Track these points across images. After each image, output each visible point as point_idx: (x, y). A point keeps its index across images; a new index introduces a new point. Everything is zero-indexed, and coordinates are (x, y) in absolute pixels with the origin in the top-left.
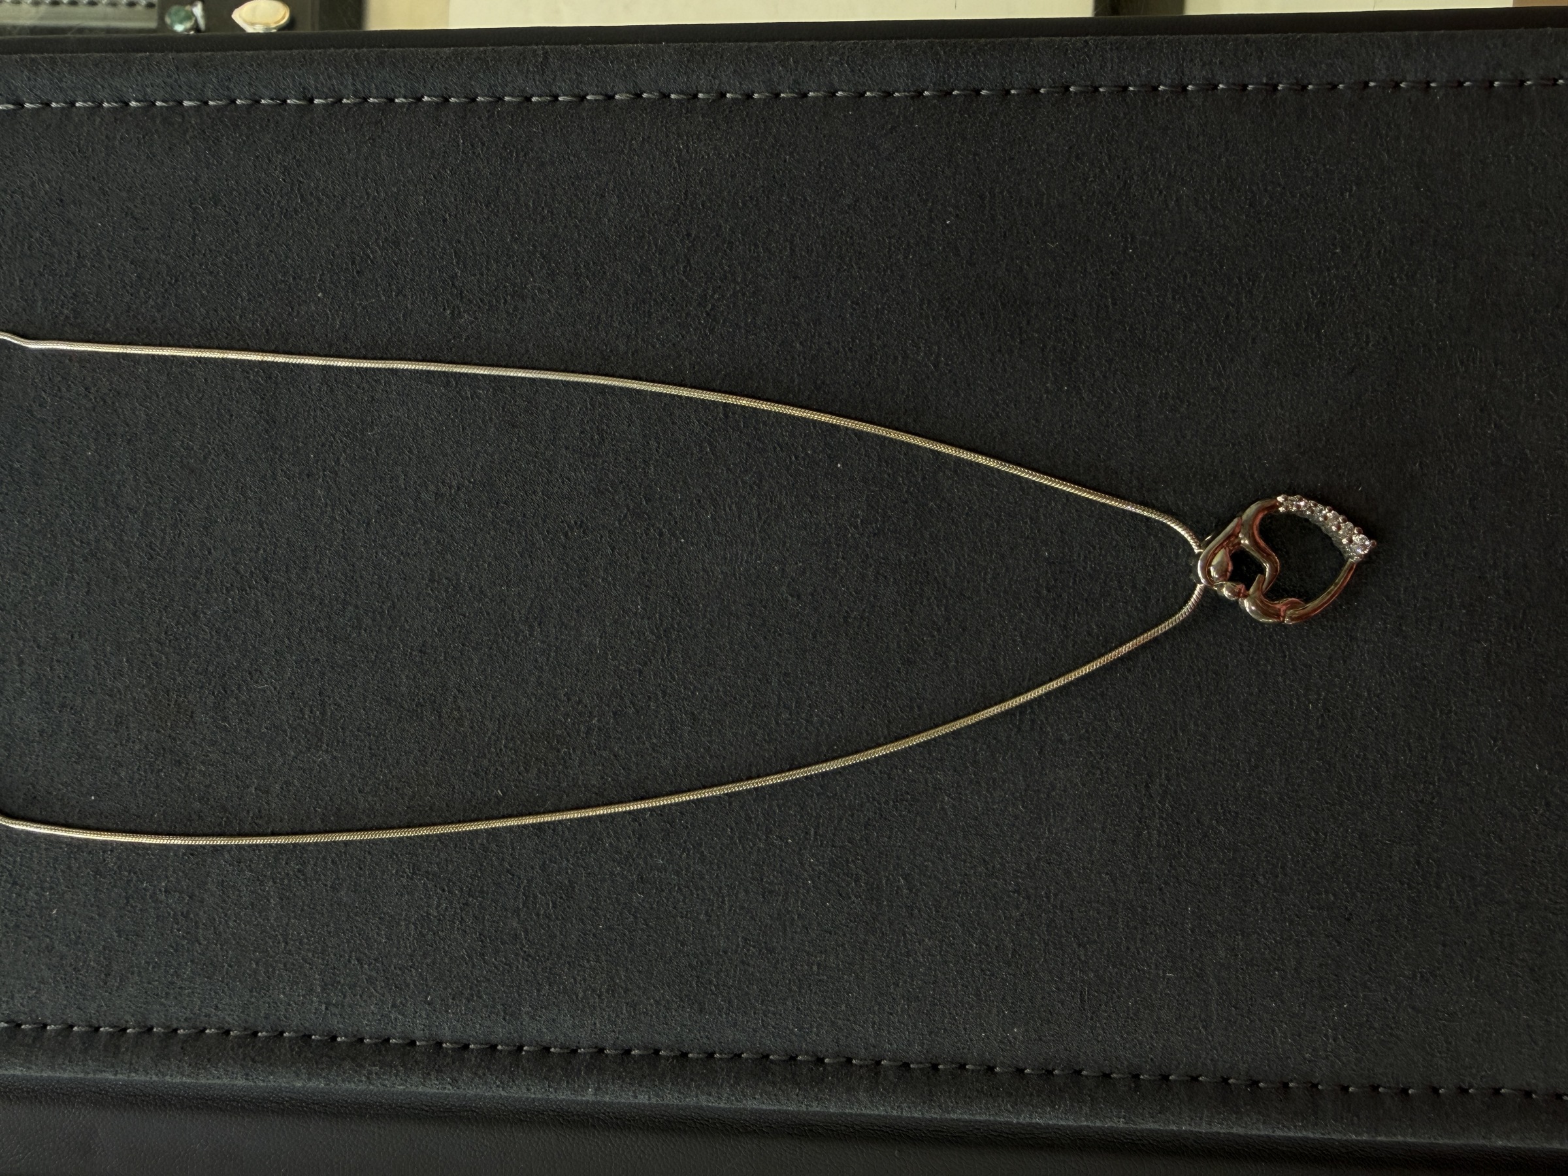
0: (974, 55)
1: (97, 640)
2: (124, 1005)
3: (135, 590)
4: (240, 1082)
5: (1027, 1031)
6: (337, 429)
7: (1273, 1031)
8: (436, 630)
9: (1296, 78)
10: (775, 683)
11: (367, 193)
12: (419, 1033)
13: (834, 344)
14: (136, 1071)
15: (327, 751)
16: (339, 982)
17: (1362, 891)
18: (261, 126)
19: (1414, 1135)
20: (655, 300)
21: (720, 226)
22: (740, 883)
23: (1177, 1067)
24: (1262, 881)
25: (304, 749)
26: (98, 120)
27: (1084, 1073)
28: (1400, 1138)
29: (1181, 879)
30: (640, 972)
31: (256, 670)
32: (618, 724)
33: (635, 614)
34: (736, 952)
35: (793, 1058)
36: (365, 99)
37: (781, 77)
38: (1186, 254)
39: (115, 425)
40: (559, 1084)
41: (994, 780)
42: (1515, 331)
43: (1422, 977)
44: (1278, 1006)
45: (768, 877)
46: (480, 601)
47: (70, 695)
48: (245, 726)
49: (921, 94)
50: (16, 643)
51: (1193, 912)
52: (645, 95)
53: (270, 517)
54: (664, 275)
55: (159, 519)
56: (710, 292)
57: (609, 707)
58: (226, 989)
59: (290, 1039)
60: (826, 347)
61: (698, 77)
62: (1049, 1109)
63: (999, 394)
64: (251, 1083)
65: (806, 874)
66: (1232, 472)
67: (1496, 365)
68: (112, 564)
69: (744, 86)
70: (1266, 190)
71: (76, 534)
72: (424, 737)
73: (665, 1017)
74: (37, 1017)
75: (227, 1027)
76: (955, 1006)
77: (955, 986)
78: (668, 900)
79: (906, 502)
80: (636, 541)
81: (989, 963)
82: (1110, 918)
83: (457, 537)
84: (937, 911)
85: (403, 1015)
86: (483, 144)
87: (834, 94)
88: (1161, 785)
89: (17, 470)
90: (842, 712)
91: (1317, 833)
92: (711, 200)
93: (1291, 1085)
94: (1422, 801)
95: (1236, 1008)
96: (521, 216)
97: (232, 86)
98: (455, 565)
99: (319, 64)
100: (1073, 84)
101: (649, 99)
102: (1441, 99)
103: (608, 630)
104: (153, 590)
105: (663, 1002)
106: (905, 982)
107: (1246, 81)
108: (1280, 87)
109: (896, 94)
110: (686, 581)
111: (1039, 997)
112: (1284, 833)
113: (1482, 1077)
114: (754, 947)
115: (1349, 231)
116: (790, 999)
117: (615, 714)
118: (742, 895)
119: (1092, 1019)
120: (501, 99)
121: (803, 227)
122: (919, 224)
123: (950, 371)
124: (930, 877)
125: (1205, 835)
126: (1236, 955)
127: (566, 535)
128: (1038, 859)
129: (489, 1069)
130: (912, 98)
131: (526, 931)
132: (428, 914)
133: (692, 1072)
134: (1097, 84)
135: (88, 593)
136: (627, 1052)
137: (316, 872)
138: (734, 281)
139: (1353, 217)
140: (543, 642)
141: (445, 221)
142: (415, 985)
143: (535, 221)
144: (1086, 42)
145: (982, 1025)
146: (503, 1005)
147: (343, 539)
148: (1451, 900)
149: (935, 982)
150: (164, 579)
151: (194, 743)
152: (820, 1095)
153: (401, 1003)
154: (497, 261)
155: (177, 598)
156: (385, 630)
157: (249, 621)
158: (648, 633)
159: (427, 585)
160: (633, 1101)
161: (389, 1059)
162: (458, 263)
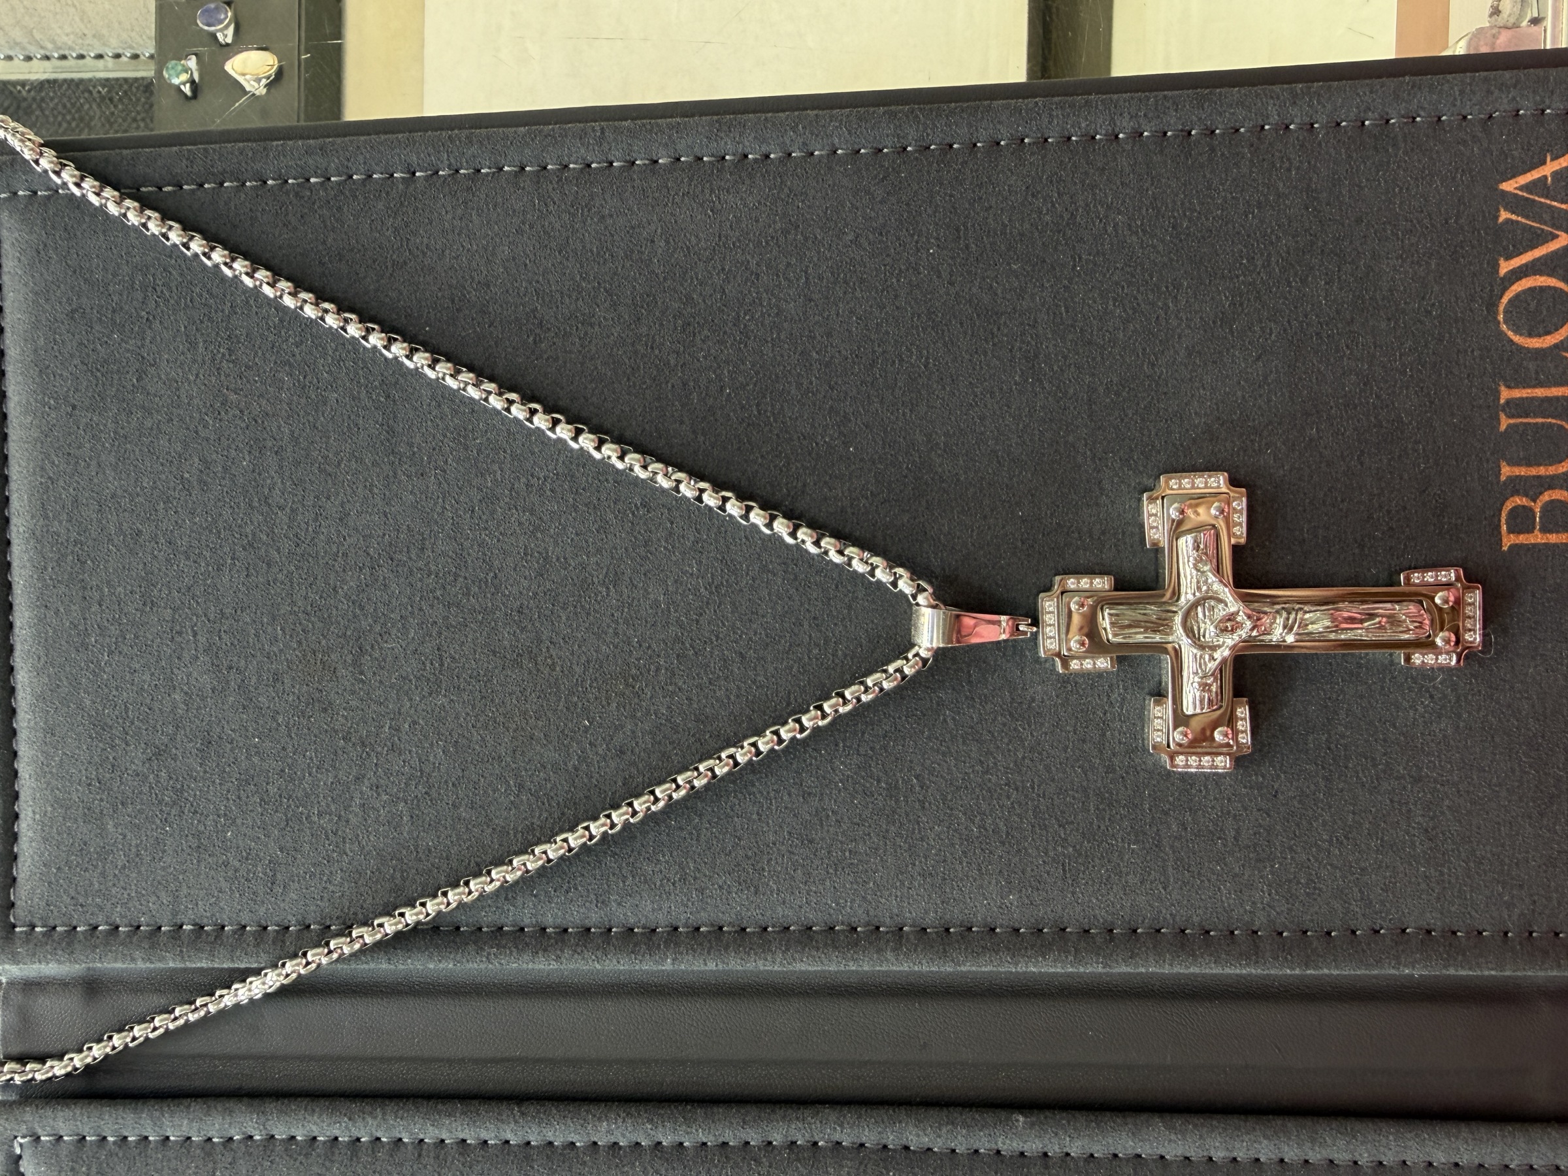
0: (947, 116)
1: (256, 613)
2: (286, 908)
3: (285, 572)
4: (384, 966)
5: (1021, 897)
6: (445, 436)
7: (1219, 889)
8: (531, 594)
9: (1206, 125)
10: (806, 626)
11: (462, 246)
12: (527, 921)
13: (844, 352)
15: (445, 696)
17: (1285, 773)
18: (374, 196)
19: (1337, 967)
20: (698, 323)
21: (748, 262)
23: (1143, 922)
25: (426, 695)
26: (243, 196)
28: (1326, 971)
29: (1139, 769)
30: (706, 863)
31: (385, 632)
32: (680, 663)
33: (692, 574)
34: (783, 843)
35: (832, 929)
36: (457, 171)
37: (792, 141)
38: (1122, 269)
39: (264, 440)
40: (643, 956)
41: (985, 696)
42: (1389, 320)
43: (1337, 840)
44: (1222, 869)
45: (807, 782)
46: (565, 569)
47: (235, 659)
48: (378, 678)
49: (905, 149)
50: (191, 619)
51: (1149, 795)
52: (683, 159)
53: (393, 509)
54: (704, 301)
55: (303, 514)
56: (742, 314)
57: (672, 649)
58: (370, 892)
60: (837, 355)
61: (726, 143)
62: (1041, 959)
63: (977, 387)
65: (837, 778)
66: (1166, 442)
67: (1375, 348)
68: (266, 551)
69: (763, 149)
70: (1185, 215)
71: (236, 529)
72: (524, 681)
73: (727, 899)
74: (217, 920)
76: (962, 880)
77: (961, 863)
79: (906, 477)
80: (689, 517)
81: (987, 843)
82: (1083, 803)
83: (545, 518)
84: (944, 804)
85: (515, 906)
86: (554, 203)
87: (835, 152)
89: (187, 479)
90: (861, 646)
92: (739, 241)
93: (1236, 932)
94: (1330, 698)
95: (1188, 871)
96: (587, 259)
97: (350, 164)
98: (544, 541)
99: (420, 144)
100: (1027, 137)
101: (686, 162)
102: (1323, 137)
103: (670, 589)
104: (300, 572)
105: (726, 888)
106: (921, 862)
107: (1166, 129)
108: (1193, 132)
109: (885, 150)
110: (732, 547)
111: (1029, 869)
113: (1391, 920)
114: (797, 839)
115: (1253, 245)
116: (828, 880)
117: (678, 656)
118: (786, 798)
119: (1072, 885)
120: (566, 166)
121: (815, 259)
122: (908, 254)
123: (937, 370)
124: (937, 776)
126: (1186, 829)
127: (633, 514)
128: (1024, 758)
129: (586, 947)
130: (898, 153)
133: (750, 943)
134: (1046, 136)
135: (247, 576)
136: (698, 929)
137: (439, 794)
138: (761, 304)
139: (1255, 234)
140: (617, 600)
141: (526, 265)
143: (599, 264)
144: (1036, 103)
145: (984, 894)
146: (595, 894)
147: (453, 524)
148: (1357, 777)
149: (945, 861)
150: (309, 562)
151: (338, 693)
152: (856, 956)
153: (513, 897)
154: (570, 297)
155: (319, 577)
156: (489, 595)
157: (379, 593)
158: (702, 590)
159: (522, 558)
160: (703, 968)
161: (504, 942)
162: (538, 299)
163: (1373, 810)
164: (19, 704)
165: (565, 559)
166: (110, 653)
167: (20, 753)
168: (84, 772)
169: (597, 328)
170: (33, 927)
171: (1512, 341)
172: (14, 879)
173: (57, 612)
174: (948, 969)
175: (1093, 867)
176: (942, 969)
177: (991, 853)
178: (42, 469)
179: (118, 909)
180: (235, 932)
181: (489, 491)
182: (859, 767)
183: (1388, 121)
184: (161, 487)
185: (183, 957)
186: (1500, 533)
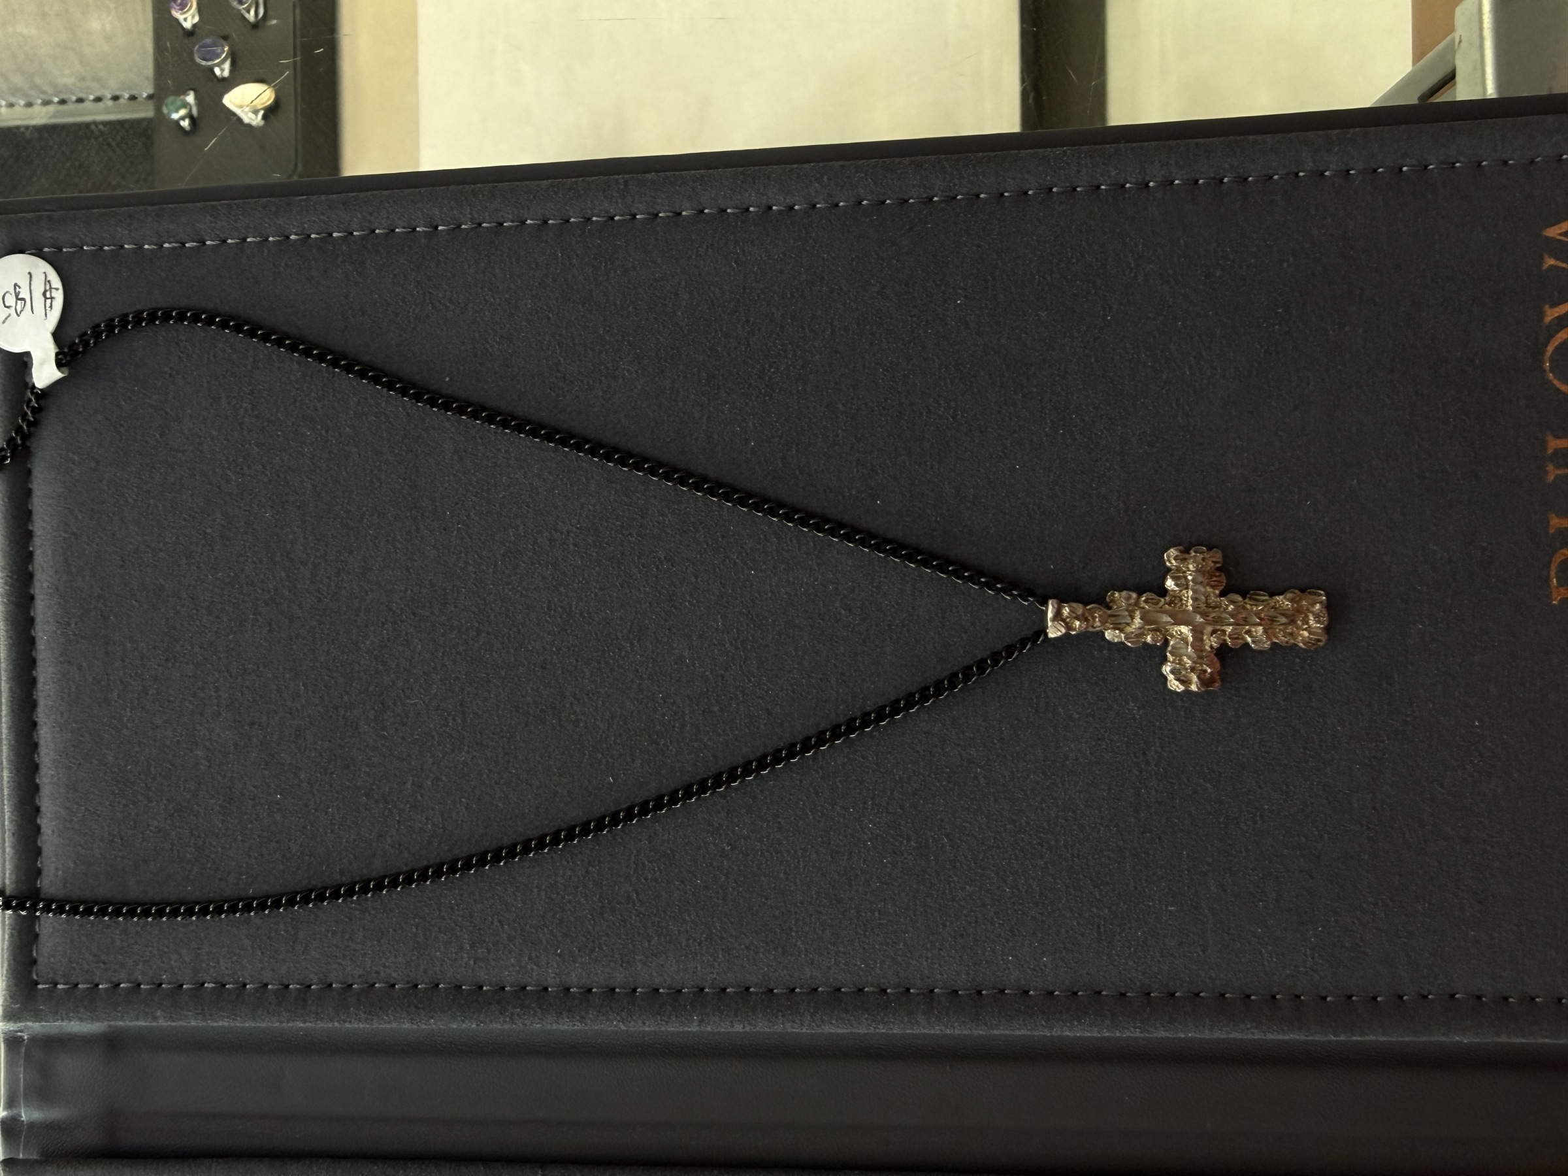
0: (974, 166)
1: (278, 669)
2: (309, 966)
3: (308, 627)
4: (407, 1026)
5: (1055, 960)
6: (468, 491)
7: (1261, 952)
8: (554, 649)
9: (1238, 172)
12: (550, 981)
13: (870, 404)
14: (322, 1019)
15: (468, 752)
16: (484, 941)
17: (1329, 833)
18: (397, 250)
19: (1383, 1034)
20: (722, 375)
21: (773, 314)
22: (812, 847)
23: (1181, 986)
24: (1245, 828)
25: (449, 751)
26: (266, 251)
27: (1104, 993)
28: (1372, 1038)
29: (1177, 829)
30: (732, 923)
31: (408, 688)
32: (706, 719)
33: (717, 630)
34: (811, 903)
35: (861, 990)
36: (480, 225)
37: (817, 192)
39: (287, 494)
40: (669, 1017)
41: (1017, 753)
43: (1383, 902)
44: (1263, 931)
45: (835, 841)
46: (589, 624)
47: (258, 715)
48: (401, 734)
49: (931, 199)
50: (213, 674)
51: (1188, 855)
52: (706, 211)
53: (415, 564)
54: (729, 355)
55: (325, 569)
56: (767, 366)
58: (392, 950)
59: (445, 989)
60: (863, 407)
61: (750, 195)
62: (1076, 1023)
63: (1007, 439)
64: (415, 1027)
65: (866, 837)
68: (288, 607)
69: (788, 200)
70: (1218, 264)
71: (259, 584)
72: (547, 737)
73: (754, 959)
74: (239, 978)
75: (392, 981)
77: (992, 924)
78: (753, 862)
79: (934, 530)
80: (715, 571)
81: (1020, 904)
82: (1119, 863)
83: (568, 573)
84: (975, 863)
85: (538, 966)
86: (577, 256)
87: (860, 203)
88: (1156, 752)
89: (209, 534)
91: (1288, 787)
92: (764, 293)
93: (1278, 997)
94: (1374, 757)
95: (1229, 934)
96: (611, 313)
97: (372, 219)
98: (567, 596)
99: (443, 199)
100: (1056, 186)
101: (710, 213)
102: (1359, 183)
103: (695, 644)
104: (322, 627)
105: (753, 948)
106: (952, 923)
107: (1197, 177)
108: (1226, 180)
109: (911, 201)
110: (757, 602)
111: (1063, 931)
112: (1260, 787)
113: (1439, 985)
114: (826, 899)
115: (1288, 293)
116: (857, 941)
117: (704, 712)
118: (814, 856)
119: (1108, 947)
120: (589, 219)
121: (841, 311)
122: (935, 305)
123: (966, 422)
124: (968, 835)
125: (1195, 792)
126: (1225, 891)
127: (657, 568)
128: (1057, 817)
129: (610, 1008)
130: (925, 203)
131: (637, 893)
132: (556, 882)
133: (778, 1005)
134: (1074, 185)
135: (270, 631)
136: (724, 990)
138: (786, 357)
140: (641, 656)
141: (549, 319)
142: (547, 941)
143: (622, 316)
144: (1065, 152)
146: (620, 954)
147: (476, 579)
148: (1404, 838)
150: (331, 617)
151: (360, 749)
152: (886, 1019)
153: (536, 956)
154: (593, 350)
155: (341, 633)
156: (512, 651)
157: (401, 648)
158: (727, 645)
159: (545, 613)
160: (730, 1030)
161: (527, 1002)
162: (561, 352)
163: (1420, 872)
164: (43, 760)
165: (589, 613)
166: (133, 708)
167: (43, 809)
168: (106, 828)
169: (620, 380)
170: (56, 984)
171: (1558, 390)
172: (37, 936)
173: (80, 668)
174: (981, 1032)
175: (1130, 928)
176: (975, 1032)
177: (1024, 914)
178: (66, 524)
179: (140, 967)
180: (256, 990)
181: (512, 545)
182: (889, 826)
183: (1426, 167)
184: (184, 543)
185: (205, 1016)
186: (1549, 587)
